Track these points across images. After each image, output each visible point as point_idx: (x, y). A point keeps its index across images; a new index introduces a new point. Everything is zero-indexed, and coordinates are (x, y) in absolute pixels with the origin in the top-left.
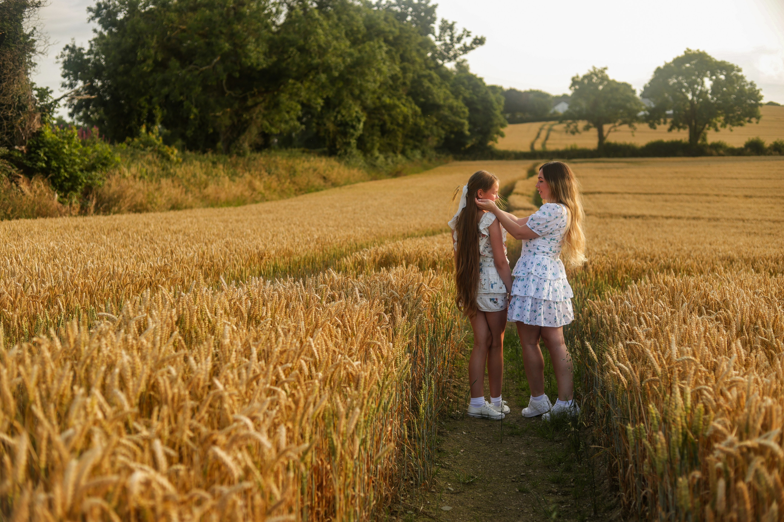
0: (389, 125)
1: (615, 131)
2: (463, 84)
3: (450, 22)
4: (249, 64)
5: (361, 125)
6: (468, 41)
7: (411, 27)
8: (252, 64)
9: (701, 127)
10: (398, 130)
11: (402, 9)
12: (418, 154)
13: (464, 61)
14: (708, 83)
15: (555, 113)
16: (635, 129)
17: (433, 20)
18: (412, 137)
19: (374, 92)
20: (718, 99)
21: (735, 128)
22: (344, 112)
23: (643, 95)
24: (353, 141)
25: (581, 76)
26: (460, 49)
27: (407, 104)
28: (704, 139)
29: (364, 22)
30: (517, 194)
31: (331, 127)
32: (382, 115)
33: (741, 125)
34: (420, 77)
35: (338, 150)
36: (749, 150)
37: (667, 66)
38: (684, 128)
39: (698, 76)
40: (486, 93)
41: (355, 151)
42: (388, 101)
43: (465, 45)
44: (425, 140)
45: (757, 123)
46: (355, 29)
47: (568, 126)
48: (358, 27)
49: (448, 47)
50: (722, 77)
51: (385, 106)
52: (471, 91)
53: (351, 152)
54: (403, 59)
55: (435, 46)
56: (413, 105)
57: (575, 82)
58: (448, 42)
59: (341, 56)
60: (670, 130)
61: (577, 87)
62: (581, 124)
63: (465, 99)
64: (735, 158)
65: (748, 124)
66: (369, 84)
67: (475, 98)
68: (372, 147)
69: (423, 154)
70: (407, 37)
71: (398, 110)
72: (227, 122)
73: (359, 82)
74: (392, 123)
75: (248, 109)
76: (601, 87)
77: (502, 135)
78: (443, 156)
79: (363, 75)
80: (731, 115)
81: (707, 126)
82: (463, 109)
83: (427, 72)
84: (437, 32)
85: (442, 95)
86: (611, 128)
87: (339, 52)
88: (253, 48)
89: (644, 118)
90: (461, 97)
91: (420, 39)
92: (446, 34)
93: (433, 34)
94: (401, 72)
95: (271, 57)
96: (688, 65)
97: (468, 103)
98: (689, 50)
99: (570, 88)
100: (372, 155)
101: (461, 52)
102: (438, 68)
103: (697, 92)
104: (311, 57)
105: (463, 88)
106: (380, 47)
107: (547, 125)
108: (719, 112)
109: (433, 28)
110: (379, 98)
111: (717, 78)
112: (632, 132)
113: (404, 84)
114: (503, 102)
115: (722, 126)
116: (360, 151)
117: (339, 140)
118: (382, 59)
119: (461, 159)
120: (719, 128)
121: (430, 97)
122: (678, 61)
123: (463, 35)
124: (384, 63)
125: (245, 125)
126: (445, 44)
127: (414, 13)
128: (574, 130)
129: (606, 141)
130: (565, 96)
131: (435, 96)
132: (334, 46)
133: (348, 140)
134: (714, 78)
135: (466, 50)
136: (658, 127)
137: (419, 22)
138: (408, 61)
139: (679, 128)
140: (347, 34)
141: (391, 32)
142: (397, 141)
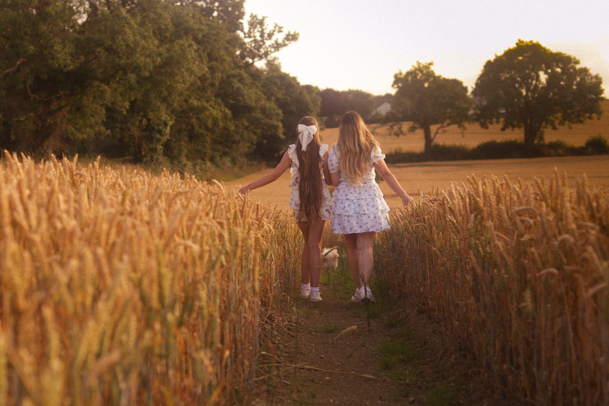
0: (197, 129)
1: (444, 132)
2: (275, 84)
3: (260, 17)
4: (57, 66)
5: (168, 130)
6: (280, 37)
7: (218, 24)
8: (60, 65)
9: (537, 125)
10: (207, 135)
11: (207, 4)
12: (227, 161)
13: (275, 59)
14: (543, 77)
15: (377, 114)
16: (465, 129)
17: (241, 15)
18: (220, 143)
19: (181, 95)
20: (554, 94)
21: (574, 126)
22: (151, 115)
23: (474, 92)
24: (160, 147)
25: (404, 72)
26: (272, 46)
27: (216, 107)
28: (541, 138)
29: (172, 19)
31: (136, 132)
32: (190, 118)
33: (581, 122)
34: (229, 77)
35: (143, 157)
36: (590, 149)
37: (498, 59)
38: (519, 127)
39: (533, 70)
40: (301, 93)
41: (161, 158)
42: (196, 103)
43: (276, 42)
44: (235, 146)
45: (599, 119)
46: (163, 27)
47: (392, 127)
48: (165, 25)
49: (258, 44)
50: (559, 70)
51: (192, 109)
52: (284, 92)
53: (157, 159)
54: (211, 58)
55: (244, 44)
56: (223, 108)
57: (398, 80)
58: (259, 38)
59: (149, 56)
60: (503, 129)
61: (400, 85)
62: (406, 126)
63: (277, 100)
64: (575, 158)
65: (588, 121)
66: (179, 84)
67: (289, 99)
68: (180, 154)
69: (234, 161)
70: (214, 35)
71: (207, 113)
72: (31, 127)
73: (169, 83)
74: (200, 127)
75: (52, 113)
76: (426, 85)
78: (255, 163)
79: (172, 75)
80: (569, 111)
81: (544, 124)
82: (277, 111)
83: (236, 72)
84: (246, 28)
85: (253, 96)
86: (438, 129)
87: (148, 52)
88: (59, 49)
89: (474, 117)
90: (273, 98)
91: (228, 36)
92: (256, 30)
93: (242, 30)
94: (209, 73)
95: (78, 58)
96: (520, 58)
97: (282, 104)
98: (522, 42)
99: (393, 86)
100: (179, 162)
101: (273, 50)
102: (248, 67)
103: (532, 88)
104: (119, 57)
105: (275, 89)
106: (190, 46)
108: (557, 108)
109: (241, 23)
110: (186, 101)
111: (553, 71)
112: (462, 133)
113: (213, 85)
114: (319, 103)
115: (559, 124)
116: (166, 158)
117: (145, 146)
118: (192, 58)
120: (557, 126)
121: (240, 98)
122: (510, 54)
123: (274, 31)
124: (194, 63)
125: (50, 131)
126: (255, 41)
127: (220, 8)
128: (398, 132)
129: (433, 144)
130: (388, 96)
131: (246, 97)
132: (143, 46)
133: (154, 147)
134: (549, 71)
135: (277, 46)
136: (490, 126)
137: (225, 17)
138: (216, 60)
139: (513, 127)
140: (154, 32)
141: (199, 29)
142: (205, 146)
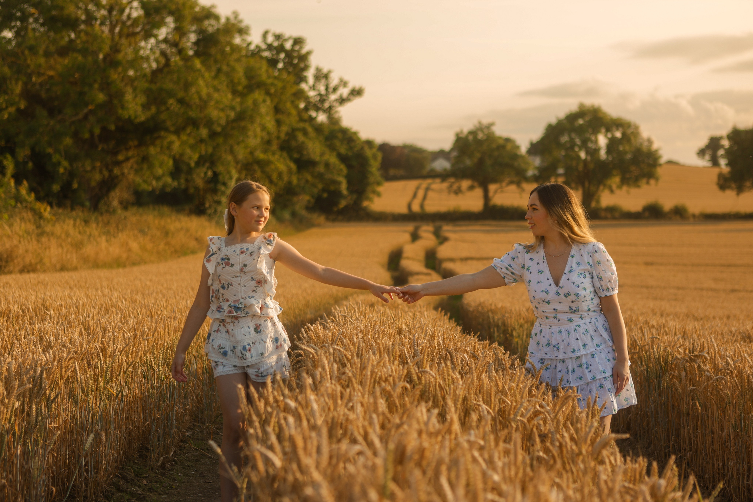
1: (502, 192)
2: (337, 137)
3: (325, 71)
4: (127, 117)
6: (344, 92)
7: (283, 76)
8: (130, 117)
9: (595, 189)
11: (272, 54)
13: (338, 113)
14: (602, 140)
15: (433, 170)
16: (522, 189)
17: (306, 68)
20: (614, 159)
21: (632, 190)
22: (218, 168)
23: (529, 152)
25: (466, 131)
26: (336, 100)
27: (282, 160)
28: (598, 202)
30: (408, 258)
31: (200, 183)
33: (639, 187)
34: (294, 130)
35: (207, 209)
36: (647, 214)
37: (559, 122)
39: (592, 133)
40: (362, 148)
42: (261, 156)
43: (341, 96)
45: (656, 184)
47: (451, 185)
48: (238, 79)
49: (323, 99)
50: (618, 135)
51: (258, 162)
52: (346, 146)
54: (277, 110)
55: (309, 97)
56: (288, 162)
57: (459, 138)
58: (323, 91)
59: (223, 109)
62: (465, 184)
63: (340, 155)
64: (632, 222)
65: (645, 186)
67: (351, 153)
69: (293, 214)
71: (273, 166)
72: (97, 177)
75: (118, 163)
77: (379, 195)
80: (628, 175)
81: (601, 188)
82: (340, 167)
83: (301, 125)
84: (311, 80)
85: (317, 151)
86: (497, 189)
87: (221, 106)
88: (130, 99)
89: (533, 178)
90: (336, 152)
91: (294, 89)
92: (321, 84)
93: (306, 83)
94: (275, 126)
95: (149, 109)
96: (581, 121)
97: (343, 159)
98: (584, 106)
101: (337, 104)
102: (312, 119)
103: (591, 151)
104: (191, 110)
105: (338, 143)
106: (264, 100)
107: (425, 183)
108: (615, 172)
109: (306, 76)
110: (251, 153)
111: (613, 135)
112: (521, 193)
113: (278, 138)
114: (379, 158)
115: (617, 188)
117: (209, 197)
119: (334, 220)
120: (615, 190)
121: (305, 153)
122: (572, 118)
123: (339, 85)
125: (116, 182)
126: (320, 95)
127: (286, 60)
128: (458, 190)
129: (491, 204)
131: (310, 151)
132: (216, 99)
133: (218, 199)
134: (609, 135)
135: (342, 101)
137: (290, 69)
138: (282, 112)
140: (228, 86)
